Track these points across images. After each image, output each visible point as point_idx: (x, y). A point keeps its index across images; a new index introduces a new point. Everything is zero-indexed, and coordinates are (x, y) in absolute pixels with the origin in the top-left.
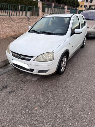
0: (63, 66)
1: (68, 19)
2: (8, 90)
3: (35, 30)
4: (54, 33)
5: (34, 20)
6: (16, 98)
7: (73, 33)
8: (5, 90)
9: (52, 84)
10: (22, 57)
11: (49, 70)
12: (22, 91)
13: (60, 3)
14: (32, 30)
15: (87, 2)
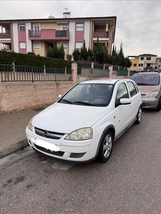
0: (107, 149)
1: (112, 86)
2: (26, 182)
3: (67, 99)
4: (92, 103)
5: (65, 86)
6: (37, 194)
7: (118, 104)
8: (21, 182)
9: (91, 176)
10: (48, 134)
11: (85, 153)
12: (46, 185)
13: (102, 62)
14: (63, 100)
15: (143, 59)
